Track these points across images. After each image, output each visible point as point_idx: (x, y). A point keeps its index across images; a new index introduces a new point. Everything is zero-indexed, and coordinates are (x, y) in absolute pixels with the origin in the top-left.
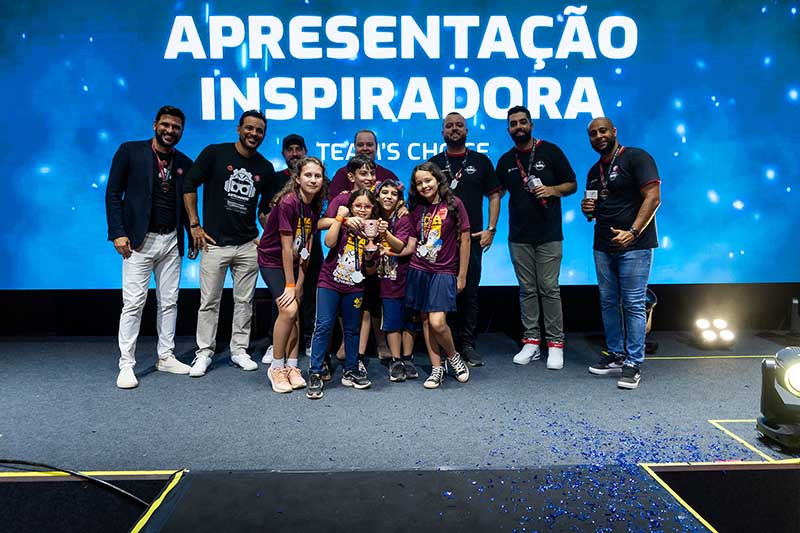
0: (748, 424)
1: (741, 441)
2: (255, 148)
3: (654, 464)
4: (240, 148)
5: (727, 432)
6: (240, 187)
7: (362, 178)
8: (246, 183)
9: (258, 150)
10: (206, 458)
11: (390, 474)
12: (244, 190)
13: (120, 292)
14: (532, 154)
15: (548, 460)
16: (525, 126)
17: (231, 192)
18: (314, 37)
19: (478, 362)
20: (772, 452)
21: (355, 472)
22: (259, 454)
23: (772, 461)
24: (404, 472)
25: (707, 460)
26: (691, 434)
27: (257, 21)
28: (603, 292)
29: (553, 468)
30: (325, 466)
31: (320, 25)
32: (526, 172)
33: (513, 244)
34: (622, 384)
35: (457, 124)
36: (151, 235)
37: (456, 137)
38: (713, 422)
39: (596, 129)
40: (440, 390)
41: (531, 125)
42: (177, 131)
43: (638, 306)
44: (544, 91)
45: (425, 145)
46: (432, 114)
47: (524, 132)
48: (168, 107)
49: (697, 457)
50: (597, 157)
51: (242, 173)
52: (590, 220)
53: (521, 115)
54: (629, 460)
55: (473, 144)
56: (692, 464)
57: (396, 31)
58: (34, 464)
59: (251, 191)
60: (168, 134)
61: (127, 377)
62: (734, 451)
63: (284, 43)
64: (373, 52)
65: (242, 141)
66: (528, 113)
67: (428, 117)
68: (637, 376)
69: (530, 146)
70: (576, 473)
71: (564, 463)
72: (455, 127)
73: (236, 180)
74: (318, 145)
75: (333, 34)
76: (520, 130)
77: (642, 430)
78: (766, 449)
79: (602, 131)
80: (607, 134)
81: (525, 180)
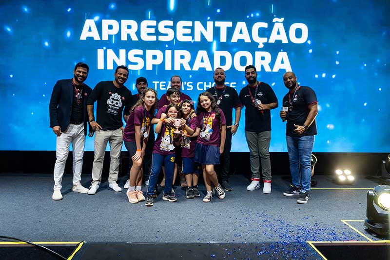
0: (360, 222)
1: (357, 231)
2: (123, 84)
3: (314, 242)
4: (115, 84)
5: (350, 226)
6: (115, 102)
7: (173, 99)
8: (117, 100)
9: (124, 85)
10: (95, 236)
11: (185, 245)
12: (117, 104)
13: (55, 152)
14: (257, 89)
15: (262, 239)
16: (254, 75)
17: (110, 105)
18: (153, 31)
19: (230, 189)
20: (372, 237)
21: (168, 244)
22: (121, 234)
23: (372, 241)
24: (192, 244)
25: (340, 240)
26: (332, 227)
27: (125, 23)
28: (291, 156)
29: (265, 243)
30: (154, 240)
31: (155, 25)
32: (254, 97)
33: (247, 132)
34: (299, 201)
35: (221, 73)
36: (71, 125)
37: (220, 80)
38: (344, 221)
39: (287, 77)
40: (210, 203)
41: (257, 74)
42: (85, 75)
43: (307, 163)
44: (263, 58)
45: (205, 83)
46: (209, 68)
47: (253, 78)
48: (81, 63)
49: (335, 239)
50: (288, 90)
51: (116, 96)
52: (283, 121)
53: (251, 70)
54: (302, 240)
55: (228, 83)
56: (333, 242)
57: (192, 28)
58: (10, 238)
59: (120, 104)
60: (80, 76)
61: (57, 194)
62: (353, 236)
63: (138, 33)
64: (181, 38)
65: (116, 80)
66: (255, 69)
67: (207, 70)
68: (307, 197)
69: (256, 84)
70: (276, 246)
71: (270, 240)
72: (219, 75)
73: (113, 99)
74: (153, 82)
75: (161, 29)
76: (251, 77)
77: (309, 224)
78: (369, 235)
79: (290, 78)
80: (292, 80)
81: (253, 101)
